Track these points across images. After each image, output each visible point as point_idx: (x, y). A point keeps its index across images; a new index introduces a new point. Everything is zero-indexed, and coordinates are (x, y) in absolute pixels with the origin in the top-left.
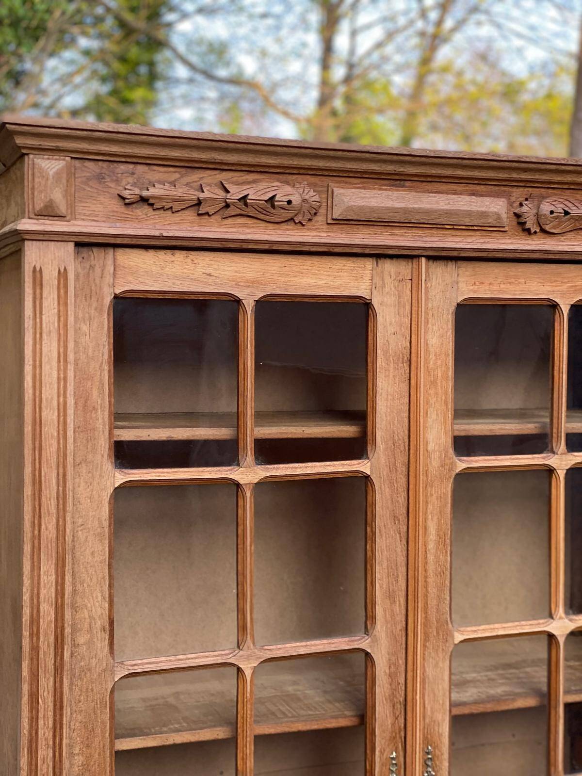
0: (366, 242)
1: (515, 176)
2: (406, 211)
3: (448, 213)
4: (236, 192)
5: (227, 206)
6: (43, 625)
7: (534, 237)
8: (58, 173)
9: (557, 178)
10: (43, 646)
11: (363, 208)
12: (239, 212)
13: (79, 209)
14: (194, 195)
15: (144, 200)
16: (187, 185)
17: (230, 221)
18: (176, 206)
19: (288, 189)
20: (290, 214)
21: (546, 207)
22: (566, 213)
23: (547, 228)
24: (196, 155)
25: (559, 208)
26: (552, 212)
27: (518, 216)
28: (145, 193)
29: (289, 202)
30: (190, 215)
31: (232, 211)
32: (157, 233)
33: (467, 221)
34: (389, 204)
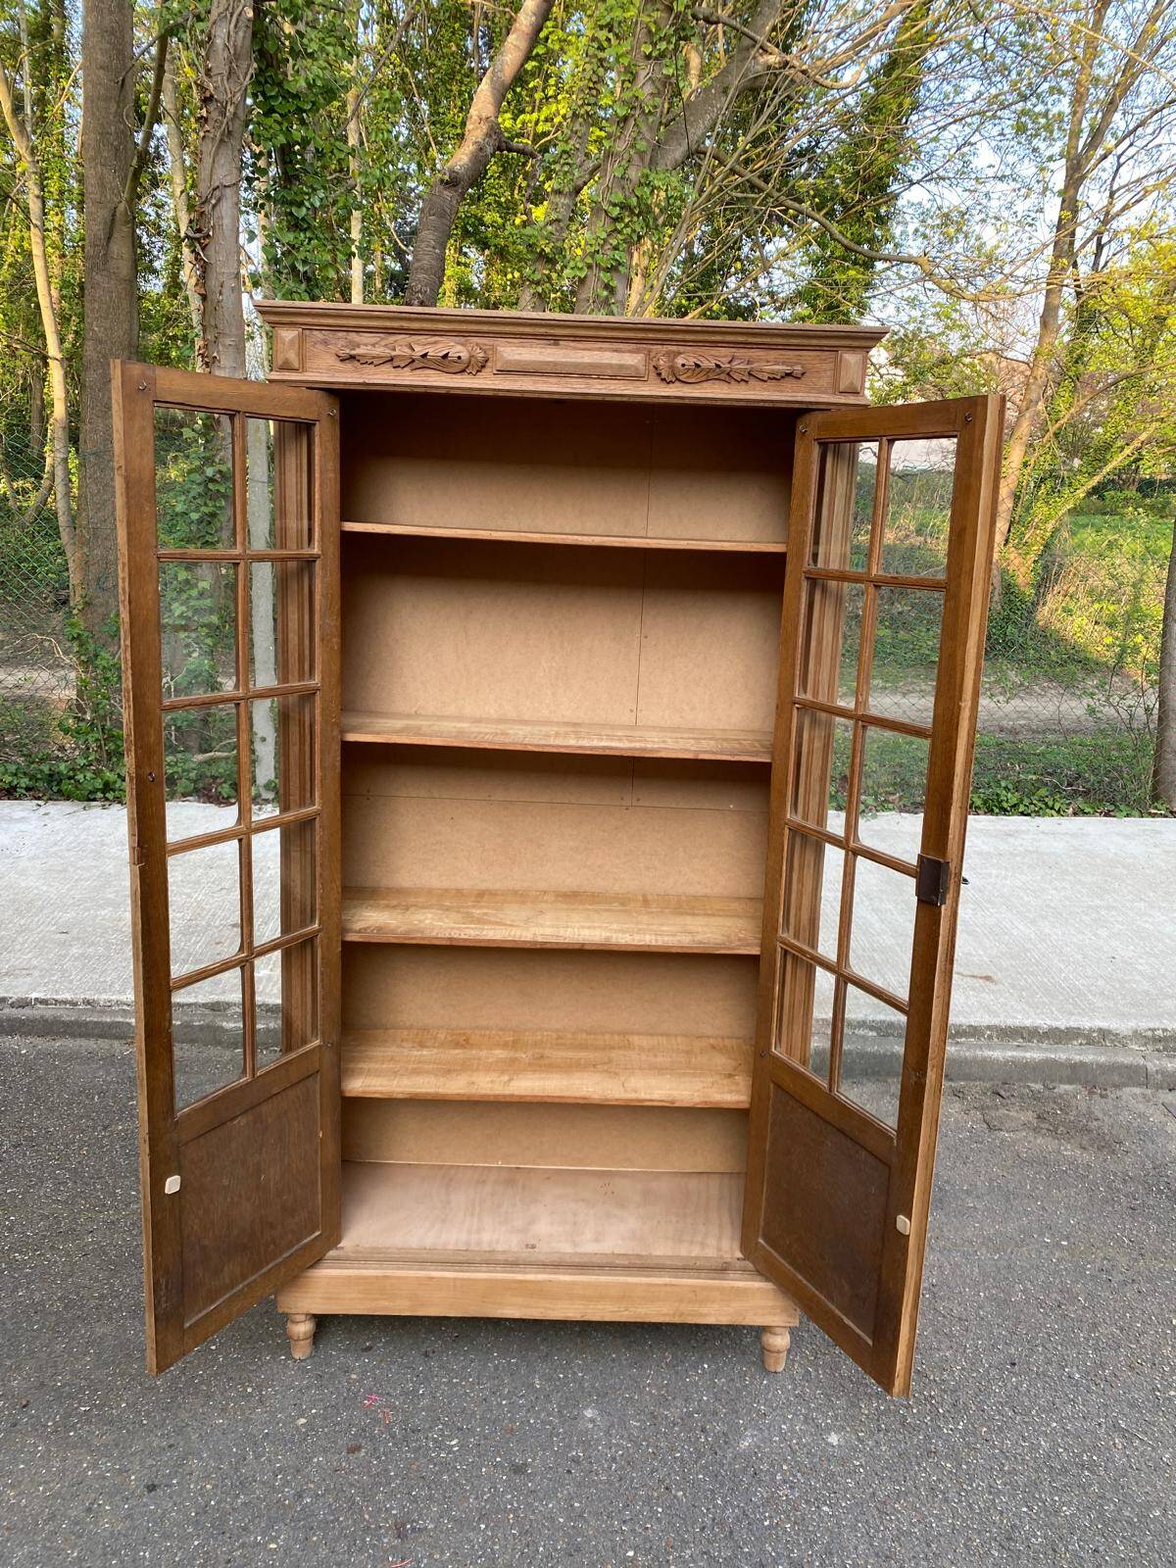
0: (523, 388)
1: (651, 335)
2: (555, 364)
3: (591, 365)
4: (419, 351)
5: (413, 361)
6: (291, 646)
7: (671, 385)
8: (292, 341)
9: (688, 337)
10: (291, 661)
11: (520, 361)
12: (422, 365)
13: (308, 365)
14: (388, 352)
15: (352, 357)
16: (386, 346)
17: (418, 372)
18: (376, 362)
19: (459, 348)
20: (461, 367)
21: (680, 361)
22: (698, 366)
23: (681, 378)
24: (388, 324)
25: (691, 361)
26: (683, 365)
27: (656, 368)
28: (353, 352)
29: (459, 358)
30: (388, 367)
31: (416, 364)
32: (361, 381)
33: (609, 372)
34: (541, 358)
